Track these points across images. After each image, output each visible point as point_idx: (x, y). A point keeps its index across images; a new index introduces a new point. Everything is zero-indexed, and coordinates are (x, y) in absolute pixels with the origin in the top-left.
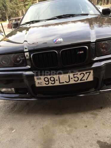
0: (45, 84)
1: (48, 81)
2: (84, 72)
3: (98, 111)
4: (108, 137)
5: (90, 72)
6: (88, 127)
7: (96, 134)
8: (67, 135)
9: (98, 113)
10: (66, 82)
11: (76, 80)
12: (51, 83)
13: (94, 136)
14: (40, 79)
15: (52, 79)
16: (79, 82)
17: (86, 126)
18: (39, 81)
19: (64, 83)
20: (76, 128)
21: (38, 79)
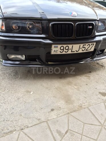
0: (60, 52)
1: (63, 50)
2: (90, 44)
3: (89, 74)
4: (104, 90)
5: (94, 44)
6: (88, 84)
7: (96, 88)
8: (78, 91)
9: (90, 75)
10: (76, 51)
11: (83, 50)
12: (65, 51)
13: (95, 90)
14: (57, 47)
15: (67, 48)
16: (85, 51)
17: (87, 84)
18: (56, 49)
19: (74, 52)
20: (81, 86)
21: (55, 47)
